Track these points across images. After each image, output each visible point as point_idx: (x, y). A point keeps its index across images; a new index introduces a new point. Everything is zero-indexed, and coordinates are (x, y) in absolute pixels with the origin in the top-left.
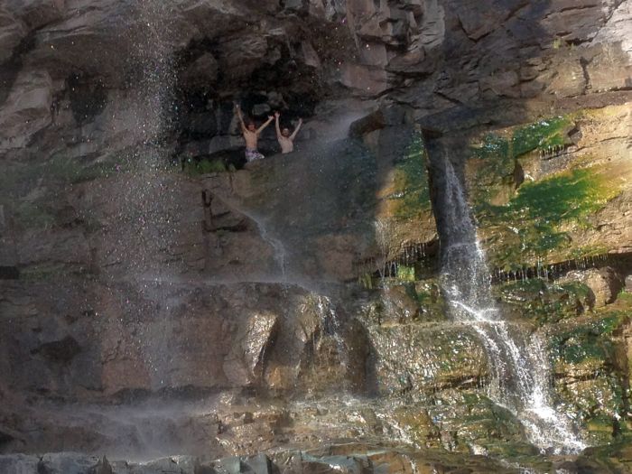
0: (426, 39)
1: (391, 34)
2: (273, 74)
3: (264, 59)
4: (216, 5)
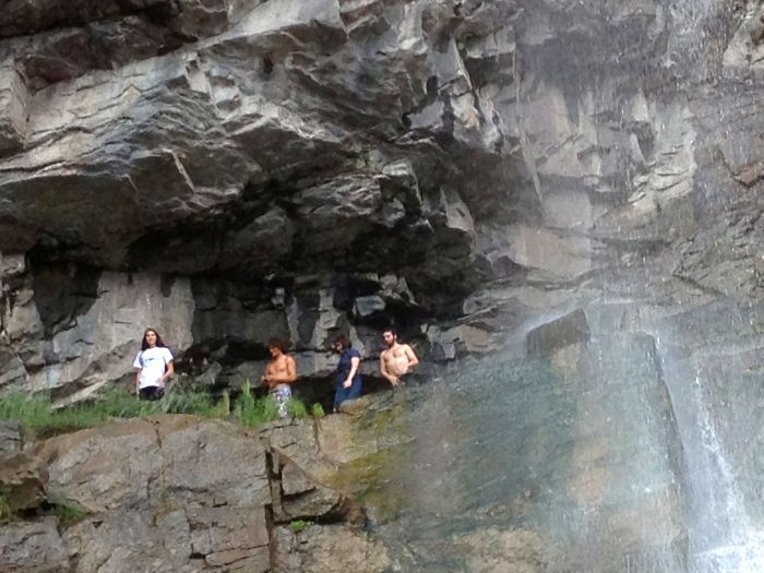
0: (660, 183)
1: (598, 173)
2: (391, 243)
3: (374, 218)
4: (292, 124)
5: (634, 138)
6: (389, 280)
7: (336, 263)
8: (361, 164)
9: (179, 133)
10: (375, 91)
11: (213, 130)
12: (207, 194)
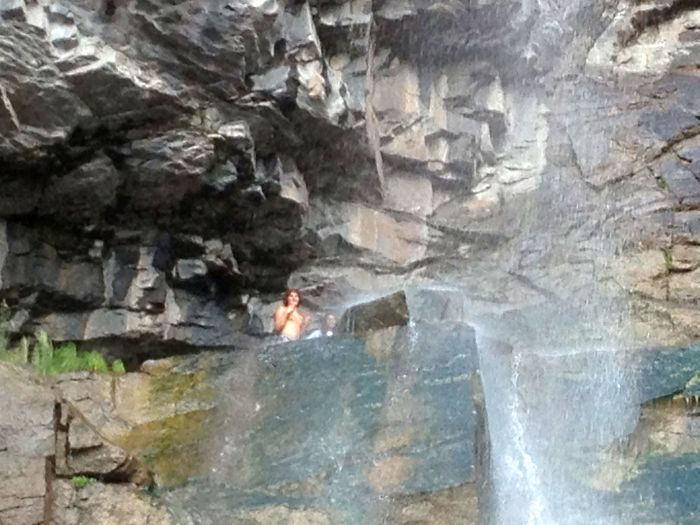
0: (507, 176)
1: (444, 159)
2: (220, 208)
3: (204, 179)
4: (129, 71)
5: (485, 128)
6: (214, 244)
7: (160, 222)
8: (196, 121)
9: (9, 68)
10: (219, 46)
11: (45, 68)
12: (33, 133)
